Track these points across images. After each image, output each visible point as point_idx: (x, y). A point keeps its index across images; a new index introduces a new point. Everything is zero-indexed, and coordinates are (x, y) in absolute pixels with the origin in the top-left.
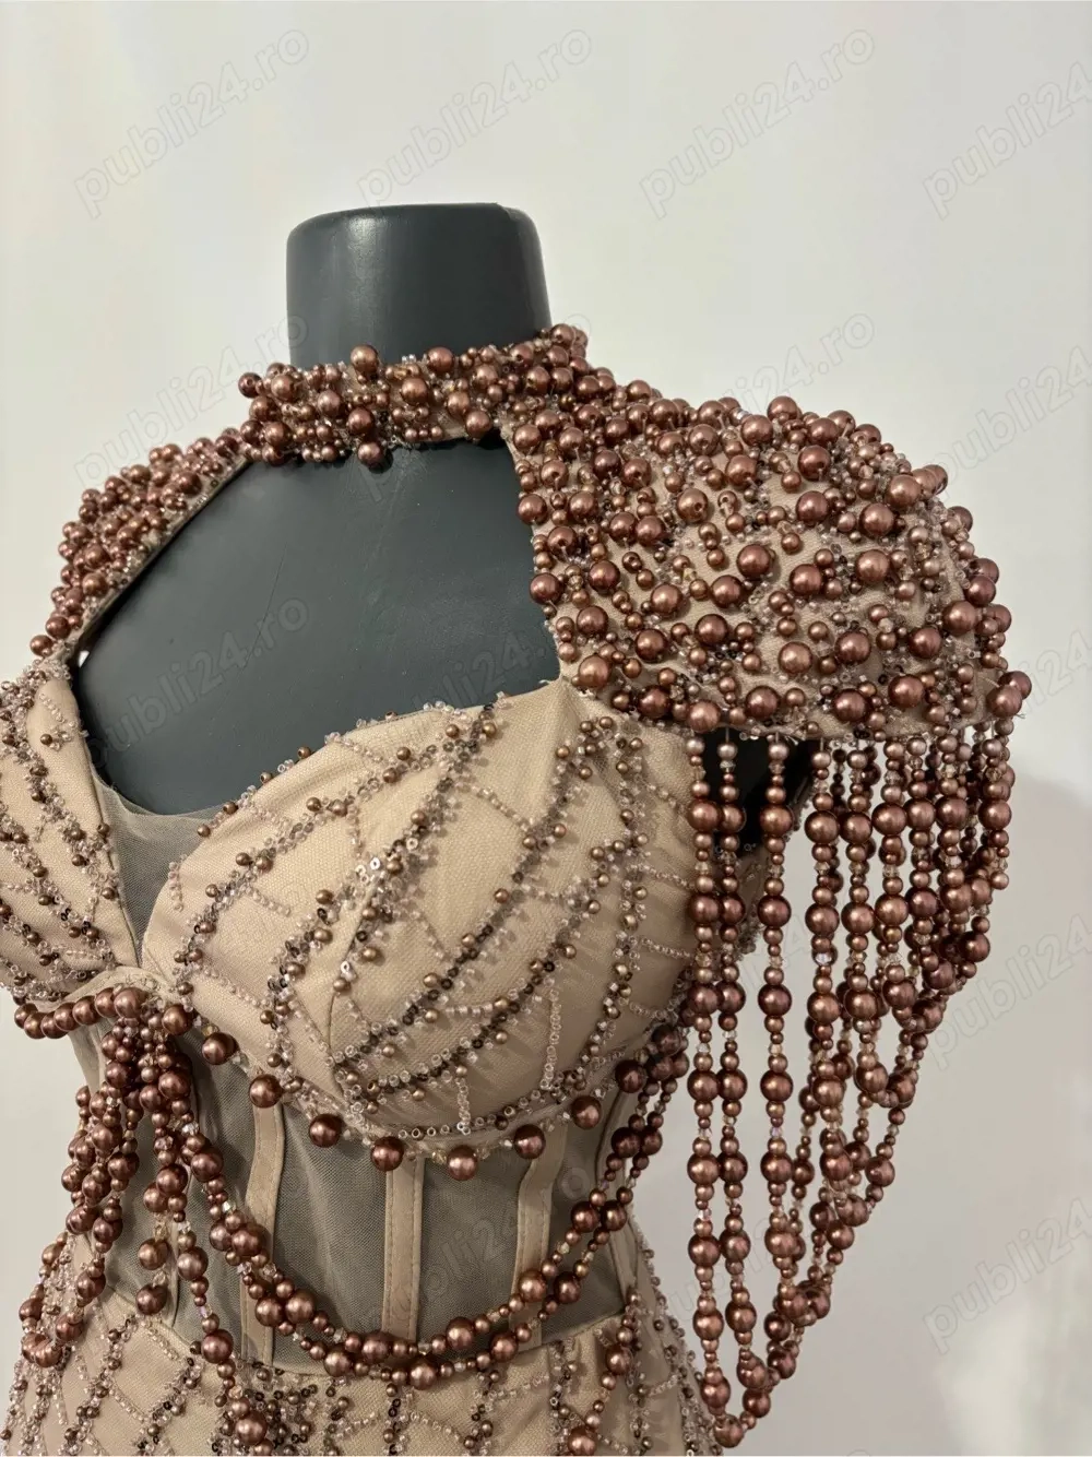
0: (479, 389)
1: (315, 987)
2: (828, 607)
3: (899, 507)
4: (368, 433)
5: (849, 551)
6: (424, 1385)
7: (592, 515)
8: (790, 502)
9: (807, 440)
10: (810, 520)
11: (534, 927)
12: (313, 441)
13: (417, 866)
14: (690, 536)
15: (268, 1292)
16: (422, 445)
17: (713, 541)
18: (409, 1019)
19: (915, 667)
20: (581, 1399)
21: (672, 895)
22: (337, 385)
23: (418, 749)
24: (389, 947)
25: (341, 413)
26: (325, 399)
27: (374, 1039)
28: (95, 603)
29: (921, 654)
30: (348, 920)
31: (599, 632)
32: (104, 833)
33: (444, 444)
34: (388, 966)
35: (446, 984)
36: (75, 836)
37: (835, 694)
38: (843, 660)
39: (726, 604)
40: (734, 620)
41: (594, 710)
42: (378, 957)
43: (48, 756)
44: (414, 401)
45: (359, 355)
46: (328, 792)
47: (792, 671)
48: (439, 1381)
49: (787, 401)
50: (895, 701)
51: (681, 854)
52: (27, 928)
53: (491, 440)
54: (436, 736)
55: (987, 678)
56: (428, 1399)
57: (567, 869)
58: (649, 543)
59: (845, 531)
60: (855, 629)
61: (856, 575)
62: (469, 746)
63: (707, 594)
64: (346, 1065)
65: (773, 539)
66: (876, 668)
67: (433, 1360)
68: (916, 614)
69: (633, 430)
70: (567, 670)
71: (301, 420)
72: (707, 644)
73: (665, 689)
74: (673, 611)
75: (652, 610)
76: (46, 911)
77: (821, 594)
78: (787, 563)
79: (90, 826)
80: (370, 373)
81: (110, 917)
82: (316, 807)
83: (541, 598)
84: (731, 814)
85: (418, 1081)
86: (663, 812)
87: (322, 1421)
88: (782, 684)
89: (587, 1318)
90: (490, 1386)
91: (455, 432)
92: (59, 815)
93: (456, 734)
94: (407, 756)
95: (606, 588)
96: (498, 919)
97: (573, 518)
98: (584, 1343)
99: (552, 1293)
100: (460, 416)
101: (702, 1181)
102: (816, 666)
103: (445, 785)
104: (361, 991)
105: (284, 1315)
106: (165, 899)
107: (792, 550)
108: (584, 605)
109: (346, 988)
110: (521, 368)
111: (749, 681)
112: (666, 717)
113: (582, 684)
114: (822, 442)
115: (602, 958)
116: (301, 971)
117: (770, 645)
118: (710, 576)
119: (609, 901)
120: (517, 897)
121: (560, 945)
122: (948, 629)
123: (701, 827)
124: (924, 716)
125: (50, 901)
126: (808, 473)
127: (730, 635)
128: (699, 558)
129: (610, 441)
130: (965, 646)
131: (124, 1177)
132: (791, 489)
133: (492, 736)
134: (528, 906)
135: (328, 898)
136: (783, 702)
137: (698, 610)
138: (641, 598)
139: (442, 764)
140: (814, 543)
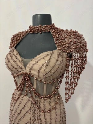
0: (48, 28)
1: (42, 70)
2: (76, 44)
3: (80, 37)
4: (40, 31)
5: (77, 40)
6: (46, 99)
7: (58, 38)
8: (73, 37)
9: (74, 32)
10: (74, 38)
11: (57, 66)
12: (36, 32)
13: (49, 62)
14: (66, 39)
15: (35, 93)
16: (44, 32)
17: (68, 39)
18: (49, 72)
19: (81, 48)
20: (56, 100)
21: (65, 64)
22: (38, 27)
23: (48, 54)
24: (48, 67)
25: (38, 30)
26: (37, 28)
27: (46, 74)
28: (16, 44)
29: (82, 48)
30: (45, 66)
31: (60, 46)
32: (22, 61)
33: (46, 32)
34: (48, 69)
35: (51, 70)
36: (20, 61)
37: (76, 50)
38: (77, 48)
39: (69, 44)
40: (70, 45)
41: (60, 51)
42: (47, 68)
43: (16, 55)
44: (44, 29)
45: (40, 25)
46: (42, 57)
47: (74, 49)
48: (47, 99)
49: (72, 30)
50: (80, 51)
51: (66, 61)
52: (16, 68)
53: (49, 32)
54: (49, 53)
55: (86, 49)
56: (46, 100)
57: (59, 62)
58: (63, 40)
59: (77, 39)
60: (78, 46)
61: (78, 42)
62: (52, 54)
63: (68, 43)
64: (44, 76)
65: (72, 39)
66: (79, 48)
67: (47, 98)
68: (82, 45)
69: (60, 31)
70: (57, 49)
71: (35, 30)
72: (68, 47)
73: (65, 50)
74: (65, 44)
75: (64, 44)
76: (18, 67)
77: (75, 43)
78: (73, 41)
79: (21, 60)
80: (40, 27)
81: (23, 67)
82: (41, 58)
83: (55, 43)
84: (69, 59)
85: (49, 77)
86: (64, 59)
87: (39, 102)
88: (73, 49)
89: (56, 95)
90: (50, 99)
91: (47, 31)
92: (18, 60)
93: (51, 53)
94: (47, 55)
95: (60, 43)
96: (55, 66)
97: (57, 38)
98: (56, 97)
99: (55, 93)
100: (47, 30)
101: (66, 84)
102: (75, 48)
103: (51, 56)
104: (46, 70)
105: (37, 95)
106: (28, 65)
107: (73, 40)
108: (58, 44)
109: (45, 70)
110: (51, 27)
111: (71, 49)
112: (65, 52)
113: (59, 50)
114: (75, 33)
115: (61, 68)
116: (41, 69)
117: (72, 47)
118: (68, 42)
119: (61, 64)
120: (56, 64)
121: (59, 67)
122: (84, 46)
123: (67, 59)
124: (82, 52)
125: (18, 66)
126: (74, 35)
127: (69, 46)
128: (67, 41)
129: (58, 32)
130: (85, 47)
131: (23, 86)
132: (73, 36)
133: (53, 53)
134: (57, 65)
135: (43, 64)
136: (73, 51)
137: (67, 44)
138: (63, 43)
139: (50, 55)
140: (75, 40)
